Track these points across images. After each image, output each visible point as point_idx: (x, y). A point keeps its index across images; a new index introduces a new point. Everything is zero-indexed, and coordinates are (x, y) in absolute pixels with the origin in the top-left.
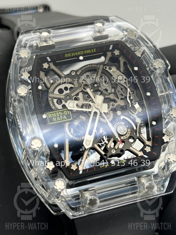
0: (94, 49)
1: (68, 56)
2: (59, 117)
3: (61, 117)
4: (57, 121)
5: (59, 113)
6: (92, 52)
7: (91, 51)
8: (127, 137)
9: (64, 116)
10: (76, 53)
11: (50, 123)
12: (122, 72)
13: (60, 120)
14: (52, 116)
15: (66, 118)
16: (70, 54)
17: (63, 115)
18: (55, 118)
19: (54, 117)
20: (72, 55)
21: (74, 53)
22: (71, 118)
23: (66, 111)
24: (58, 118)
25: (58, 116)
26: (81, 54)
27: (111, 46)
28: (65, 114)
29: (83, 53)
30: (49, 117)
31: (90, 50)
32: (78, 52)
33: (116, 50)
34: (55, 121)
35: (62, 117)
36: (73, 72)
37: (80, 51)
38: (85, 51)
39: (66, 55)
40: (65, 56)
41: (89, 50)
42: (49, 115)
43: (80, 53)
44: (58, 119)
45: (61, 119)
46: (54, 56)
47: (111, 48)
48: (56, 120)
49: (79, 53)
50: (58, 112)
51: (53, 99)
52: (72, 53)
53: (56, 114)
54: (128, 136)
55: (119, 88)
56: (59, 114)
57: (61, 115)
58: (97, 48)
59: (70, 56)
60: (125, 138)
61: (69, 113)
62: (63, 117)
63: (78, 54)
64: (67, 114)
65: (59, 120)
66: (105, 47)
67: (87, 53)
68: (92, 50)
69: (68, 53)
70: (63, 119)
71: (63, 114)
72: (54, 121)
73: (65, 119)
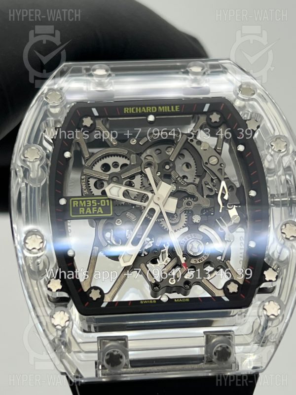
0: (176, 107)
1: (129, 111)
2: (91, 208)
3: (93, 208)
4: (85, 214)
5: (93, 201)
6: (173, 110)
7: (170, 109)
8: (201, 262)
9: (100, 208)
10: (144, 108)
11: (73, 215)
12: (218, 151)
13: (90, 213)
14: (78, 205)
15: (102, 212)
16: (133, 109)
17: (98, 206)
18: (83, 209)
19: (81, 207)
20: (137, 112)
21: (140, 108)
22: (110, 214)
23: (104, 201)
24: (88, 209)
25: (88, 207)
26: (153, 111)
27: (207, 106)
28: (102, 205)
29: (156, 111)
30: (74, 206)
31: (168, 107)
32: (147, 108)
33: (215, 114)
34: (82, 214)
35: (95, 209)
36: (133, 140)
37: (151, 106)
38: (160, 107)
39: (125, 109)
40: (124, 111)
41: (166, 107)
42: (74, 202)
43: (151, 110)
44: (87, 212)
45: (93, 212)
46: (105, 109)
47: (206, 109)
48: (85, 211)
49: (149, 109)
50: (91, 200)
51: (89, 178)
52: (137, 108)
53: (86, 203)
54: (203, 260)
55: (207, 179)
56: (91, 203)
57: (93, 205)
58: (181, 106)
59: (133, 112)
60: (199, 262)
61: (108, 205)
62: (97, 209)
63: (147, 111)
64: (104, 205)
65: (88, 214)
66: (196, 105)
67: (164, 111)
68: (172, 107)
69: (129, 107)
70: (96, 213)
71: (98, 204)
72: (80, 213)
73: (100, 213)
